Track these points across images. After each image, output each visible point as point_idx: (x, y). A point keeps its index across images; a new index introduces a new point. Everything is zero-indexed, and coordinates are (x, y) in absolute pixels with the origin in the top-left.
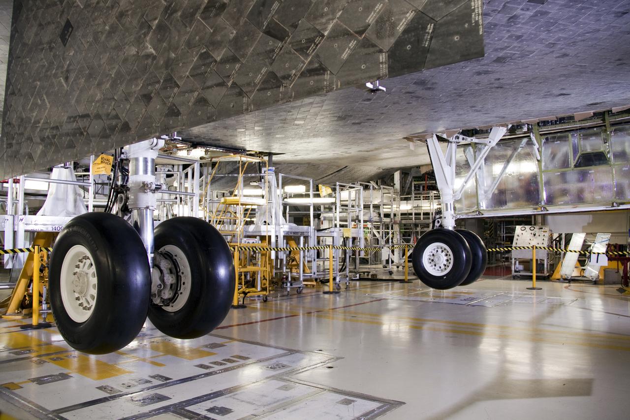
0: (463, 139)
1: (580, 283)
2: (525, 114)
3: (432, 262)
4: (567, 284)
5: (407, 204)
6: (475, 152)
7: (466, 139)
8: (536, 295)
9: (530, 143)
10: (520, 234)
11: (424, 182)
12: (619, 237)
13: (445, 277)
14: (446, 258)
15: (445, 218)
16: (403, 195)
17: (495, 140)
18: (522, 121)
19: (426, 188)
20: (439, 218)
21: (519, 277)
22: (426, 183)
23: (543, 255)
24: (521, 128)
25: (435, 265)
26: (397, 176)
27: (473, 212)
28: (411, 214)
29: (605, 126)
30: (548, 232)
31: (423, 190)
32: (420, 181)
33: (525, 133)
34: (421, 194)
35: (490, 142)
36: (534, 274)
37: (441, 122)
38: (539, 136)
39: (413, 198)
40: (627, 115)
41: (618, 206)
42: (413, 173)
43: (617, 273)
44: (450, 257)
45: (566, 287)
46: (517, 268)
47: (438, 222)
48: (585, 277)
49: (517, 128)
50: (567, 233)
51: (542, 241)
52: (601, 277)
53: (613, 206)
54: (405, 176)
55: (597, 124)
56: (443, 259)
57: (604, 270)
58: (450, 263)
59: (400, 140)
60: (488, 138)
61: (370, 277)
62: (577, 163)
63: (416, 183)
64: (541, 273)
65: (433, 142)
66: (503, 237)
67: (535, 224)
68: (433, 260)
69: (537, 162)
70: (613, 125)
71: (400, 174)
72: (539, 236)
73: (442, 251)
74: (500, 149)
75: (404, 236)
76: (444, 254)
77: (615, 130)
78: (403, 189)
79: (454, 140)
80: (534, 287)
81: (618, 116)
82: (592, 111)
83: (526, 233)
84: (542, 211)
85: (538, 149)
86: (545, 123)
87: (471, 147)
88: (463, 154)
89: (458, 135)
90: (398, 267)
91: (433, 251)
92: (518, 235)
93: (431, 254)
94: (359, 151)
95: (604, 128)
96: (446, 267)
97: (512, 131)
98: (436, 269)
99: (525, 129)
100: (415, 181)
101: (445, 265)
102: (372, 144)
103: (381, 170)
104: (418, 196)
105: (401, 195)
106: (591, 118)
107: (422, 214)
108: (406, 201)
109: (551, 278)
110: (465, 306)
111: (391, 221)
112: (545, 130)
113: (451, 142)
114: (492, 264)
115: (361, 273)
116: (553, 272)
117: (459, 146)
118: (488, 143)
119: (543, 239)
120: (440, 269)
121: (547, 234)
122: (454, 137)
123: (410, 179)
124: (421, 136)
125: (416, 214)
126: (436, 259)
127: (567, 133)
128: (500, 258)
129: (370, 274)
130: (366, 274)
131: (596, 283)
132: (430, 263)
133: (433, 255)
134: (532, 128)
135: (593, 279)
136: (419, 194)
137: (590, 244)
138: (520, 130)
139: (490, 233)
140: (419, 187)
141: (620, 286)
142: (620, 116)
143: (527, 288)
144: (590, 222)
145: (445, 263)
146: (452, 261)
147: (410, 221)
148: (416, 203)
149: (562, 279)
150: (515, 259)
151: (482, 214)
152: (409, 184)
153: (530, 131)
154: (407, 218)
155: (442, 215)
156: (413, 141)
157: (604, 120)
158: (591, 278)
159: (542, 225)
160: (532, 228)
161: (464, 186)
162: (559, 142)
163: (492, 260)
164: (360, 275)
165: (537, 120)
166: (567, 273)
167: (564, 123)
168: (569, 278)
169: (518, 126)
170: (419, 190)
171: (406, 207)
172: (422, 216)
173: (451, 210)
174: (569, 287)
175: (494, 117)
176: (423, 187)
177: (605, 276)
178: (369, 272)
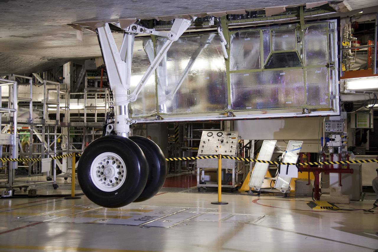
0: (141, 30)
1: (270, 196)
2: (211, 6)
3: (102, 176)
4: (257, 197)
5: (78, 102)
6: (155, 46)
7: (145, 31)
8: (222, 212)
9: (218, 39)
10: (206, 141)
11: (100, 77)
12: (311, 144)
13: (117, 193)
14: (117, 170)
15: (118, 123)
16: (74, 92)
17: (178, 34)
18: (208, 13)
19: (101, 85)
20: (111, 123)
21: (205, 189)
22: (102, 79)
23: (230, 164)
24: (208, 21)
25: (105, 179)
26: (67, 68)
27: (152, 116)
28: (83, 115)
29: (299, 22)
30: (237, 138)
31: (99, 86)
32: (95, 76)
33: (212, 27)
34: (96, 91)
35: (172, 36)
36: (220, 186)
37: (113, 9)
38: (227, 31)
39: (85, 96)
40: (323, 11)
41: (309, 113)
42: (87, 66)
43: (308, 184)
44: (122, 169)
45: (255, 201)
46: (202, 179)
47: (110, 127)
48: (275, 189)
49: (204, 21)
50: (257, 139)
51: (230, 149)
52: (292, 189)
53: (304, 113)
54: (77, 68)
55: (291, 20)
56: (115, 171)
57: (296, 181)
58: (122, 176)
59: (63, 26)
60: (170, 30)
61: (27, 193)
62: (267, 64)
63: (89, 78)
64: (229, 184)
65: (105, 31)
66: (190, 141)
67: (223, 130)
68: (102, 173)
69: (224, 61)
70: (308, 21)
71: (70, 65)
72: (227, 142)
73: (114, 162)
74: (184, 43)
75: (74, 141)
76: (115, 165)
77: (310, 28)
78: (74, 85)
79: (131, 30)
80: (220, 201)
81: (314, 13)
82: (285, 6)
83: (213, 139)
84: (228, 116)
85: (226, 46)
86: (235, 17)
87: (151, 40)
88: (141, 48)
89: (136, 25)
90: (66, 179)
91: (103, 162)
92: (204, 142)
93: (101, 166)
94: (12, 36)
95: (298, 25)
96: (118, 181)
97: (198, 23)
98: (107, 183)
99: (212, 23)
100: (88, 75)
101: (117, 179)
102: (28, 29)
103: (46, 60)
104: (93, 93)
105: (71, 91)
106: (284, 14)
107: (96, 115)
108: (77, 100)
109: (239, 190)
110: (138, 227)
111: (57, 124)
112: (234, 24)
113: (127, 33)
114: (177, 172)
115: (15, 189)
116: (242, 183)
117: (137, 38)
118: (170, 37)
119: (232, 147)
120: (110, 184)
121: (236, 141)
122: (131, 26)
123: (83, 72)
124: (90, 23)
125: (88, 115)
126: (106, 172)
127: (258, 29)
128: (186, 166)
129: (28, 189)
130: (23, 189)
131: (286, 195)
132: (100, 176)
133: (103, 167)
134: (220, 22)
135: (283, 191)
136: (93, 91)
137: (281, 152)
138: (206, 23)
139: (175, 137)
140: (94, 83)
141: (310, 199)
142: (316, 12)
143: (212, 203)
144: (283, 127)
145: (117, 176)
146: (125, 174)
147: (81, 124)
148: (89, 102)
149: (251, 192)
150: (200, 169)
151: (162, 119)
152: (81, 79)
153: (217, 24)
154: (77, 120)
155: (114, 120)
156: (80, 29)
157: (298, 16)
158: (281, 191)
159: (231, 130)
160: (220, 134)
161: (141, 85)
162: (249, 39)
163: (177, 168)
164: (13, 191)
165: (224, 13)
166: (256, 185)
167: (256, 17)
168: (258, 190)
169: (204, 18)
170: (93, 86)
171: (76, 106)
172: (96, 118)
173: (125, 114)
174: (258, 201)
175: (175, 7)
176: (99, 83)
177: (296, 187)
178: (26, 187)
